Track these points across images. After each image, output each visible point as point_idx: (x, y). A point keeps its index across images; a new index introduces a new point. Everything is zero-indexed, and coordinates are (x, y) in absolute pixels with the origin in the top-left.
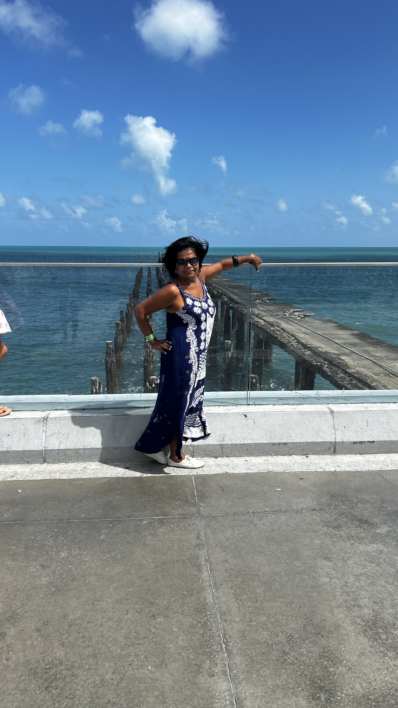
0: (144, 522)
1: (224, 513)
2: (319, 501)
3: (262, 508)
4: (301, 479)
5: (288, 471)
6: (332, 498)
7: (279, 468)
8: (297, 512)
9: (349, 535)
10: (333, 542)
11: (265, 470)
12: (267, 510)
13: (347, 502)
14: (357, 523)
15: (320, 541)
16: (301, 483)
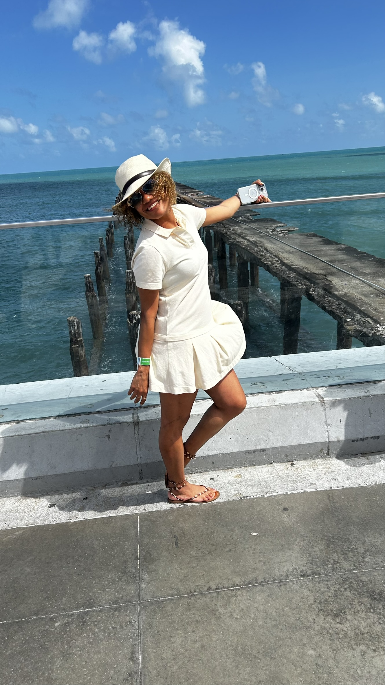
0: (56, 624)
1: (176, 593)
2: (310, 555)
3: (230, 577)
4: (285, 509)
5: (268, 495)
6: (328, 546)
7: (255, 490)
8: (281, 582)
9: (358, 631)
10: (335, 652)
11: (236, 495)
12: (237, 582)
13: (350, 554)
14: (366, 600)
15: (314, 650)
16: (285, 517)
